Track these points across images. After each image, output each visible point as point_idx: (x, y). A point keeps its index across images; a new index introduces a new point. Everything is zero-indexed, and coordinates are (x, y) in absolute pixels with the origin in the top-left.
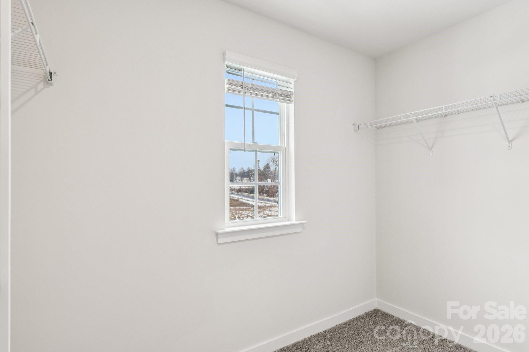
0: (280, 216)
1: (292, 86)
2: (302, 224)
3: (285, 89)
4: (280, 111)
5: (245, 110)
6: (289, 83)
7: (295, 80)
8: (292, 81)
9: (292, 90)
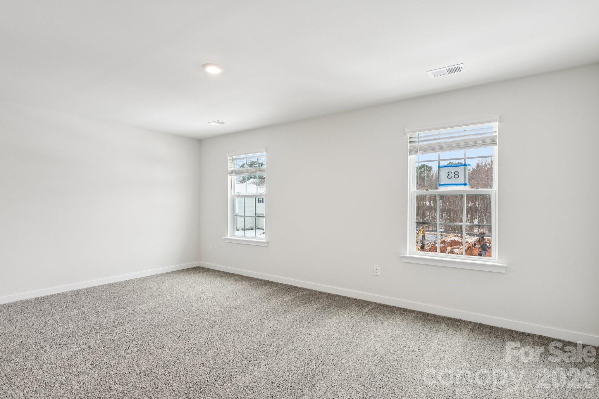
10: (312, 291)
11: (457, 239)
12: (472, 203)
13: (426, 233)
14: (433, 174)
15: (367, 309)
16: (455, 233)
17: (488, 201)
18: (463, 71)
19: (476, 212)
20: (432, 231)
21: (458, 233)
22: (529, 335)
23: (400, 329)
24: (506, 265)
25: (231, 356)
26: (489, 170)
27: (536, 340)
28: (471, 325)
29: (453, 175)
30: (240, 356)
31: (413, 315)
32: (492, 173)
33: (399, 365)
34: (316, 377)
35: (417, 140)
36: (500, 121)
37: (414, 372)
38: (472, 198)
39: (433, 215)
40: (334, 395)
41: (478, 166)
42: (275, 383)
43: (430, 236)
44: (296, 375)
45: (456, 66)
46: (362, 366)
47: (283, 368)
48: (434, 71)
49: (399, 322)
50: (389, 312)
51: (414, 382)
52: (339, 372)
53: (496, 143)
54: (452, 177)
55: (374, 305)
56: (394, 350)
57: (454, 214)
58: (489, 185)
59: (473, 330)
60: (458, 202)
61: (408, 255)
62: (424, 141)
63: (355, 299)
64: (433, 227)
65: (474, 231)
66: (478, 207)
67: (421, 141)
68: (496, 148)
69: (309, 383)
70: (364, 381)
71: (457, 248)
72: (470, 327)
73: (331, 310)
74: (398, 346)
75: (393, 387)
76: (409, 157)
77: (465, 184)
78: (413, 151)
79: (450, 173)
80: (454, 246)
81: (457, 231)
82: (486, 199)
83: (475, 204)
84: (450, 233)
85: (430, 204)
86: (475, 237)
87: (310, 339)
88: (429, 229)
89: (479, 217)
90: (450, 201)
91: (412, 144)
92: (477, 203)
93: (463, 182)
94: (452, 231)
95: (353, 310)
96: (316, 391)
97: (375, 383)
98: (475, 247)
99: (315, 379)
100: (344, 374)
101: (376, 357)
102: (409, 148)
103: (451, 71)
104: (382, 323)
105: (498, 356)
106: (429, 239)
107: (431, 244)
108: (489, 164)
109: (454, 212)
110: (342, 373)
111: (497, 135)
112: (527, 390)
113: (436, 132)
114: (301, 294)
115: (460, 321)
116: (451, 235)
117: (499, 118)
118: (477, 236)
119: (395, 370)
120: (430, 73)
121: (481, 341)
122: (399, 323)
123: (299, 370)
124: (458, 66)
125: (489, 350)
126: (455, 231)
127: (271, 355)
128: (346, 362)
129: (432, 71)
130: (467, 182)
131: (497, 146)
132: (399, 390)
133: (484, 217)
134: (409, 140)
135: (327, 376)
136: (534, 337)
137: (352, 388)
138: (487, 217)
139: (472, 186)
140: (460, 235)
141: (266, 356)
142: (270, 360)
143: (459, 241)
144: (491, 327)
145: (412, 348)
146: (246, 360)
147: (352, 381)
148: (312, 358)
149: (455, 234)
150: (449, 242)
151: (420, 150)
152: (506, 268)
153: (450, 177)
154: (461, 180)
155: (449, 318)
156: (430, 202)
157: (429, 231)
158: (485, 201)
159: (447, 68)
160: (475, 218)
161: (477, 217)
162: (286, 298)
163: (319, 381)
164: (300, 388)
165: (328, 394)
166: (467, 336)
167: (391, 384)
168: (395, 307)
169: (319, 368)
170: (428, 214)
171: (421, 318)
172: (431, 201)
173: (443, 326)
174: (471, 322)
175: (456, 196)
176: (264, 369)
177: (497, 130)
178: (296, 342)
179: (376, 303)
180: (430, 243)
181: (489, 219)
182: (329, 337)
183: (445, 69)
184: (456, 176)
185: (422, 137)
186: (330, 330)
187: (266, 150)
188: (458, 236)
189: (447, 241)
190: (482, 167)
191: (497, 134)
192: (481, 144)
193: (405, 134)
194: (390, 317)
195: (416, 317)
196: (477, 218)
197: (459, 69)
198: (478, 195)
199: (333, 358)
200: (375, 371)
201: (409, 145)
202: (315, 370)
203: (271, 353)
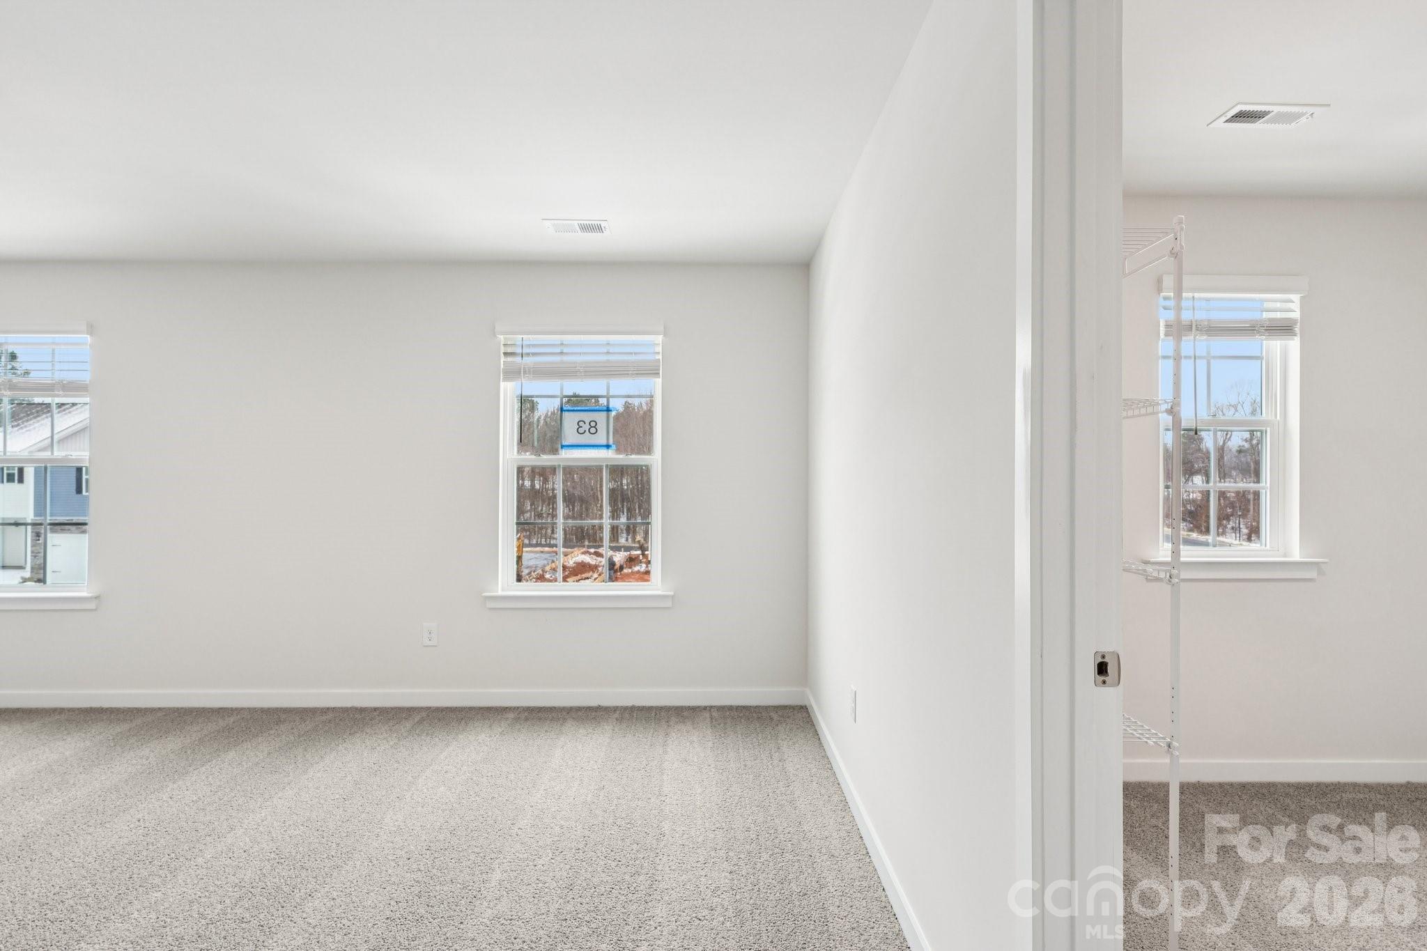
0: (1266, 546)
1: (1296, 306)
2: (1317, 563)
3: (1278, 315)
4: (1267, 352)
5: (1197, 361)
6: (1292, 302)
7: (1302, 295)
8: (1296, 298)
9: (1296, 315)
10: (252, 711)
11: (587, 559)
12: (615, 481)
13: (524, 549)
14: (540, 418)
15: (408, 725)
16: (584, 546)
17: (645, 479)
18: (607, 233)
19: (623, 501)
20: (537, 545)
21: (589, 547)
22: (705, 708)
23: (486, 748)
24: (672, 593)
25: (14, 921)
26: (648, 416)
27: (715, 714)
28: (618, 712)
29: (586, 427)
30: (48, 912)
31: (511, 715)
32: (651, 422)
33: (490, 814)
34: (300, 891)
35: (519, 350)
36: (665, 335)
37: (520, 817)
38: (617, 471)
39: (540, 508)
40: (353, 909)
41: (627, 406)
42: (185, 937)
43: (533, 555)
44: (246, 903)
45: (596, 223)
46: (410, 838)
47: (203, 900)
48: (556, 222)
49: (483, 735)
50: (460, 720)
51: (519, 833)
52: (358, 863)
53: (659, 374)
54: (585, 431)
55: (424, 714)
56: (477, 789)
57: (581, 506)
58: (646, 448)
59: (620, 720)
60: (590, 479)
61: (500, 593)
62: (534, 354)
63: (375, 709)
64: (539, 536)
65: (620, 541)
66: (627, 489)
67: (528, 354)
68: (659, 381)
69: (283, 907)
70: (419, 863)
71: (588, 578)
72: (616, 715)
73: (317, 744)
74: (485, 778)
75: (481, 855)
76: (503, 385)
77: (608, 446)
78: (512, 373)
79: (581, 424)
80: (581, 574)
81: (587, 543)
82: (641, 475)
83: (622, 484)
84: (573, 547)
85: (533, 486)
86: (621, 553)
87: (269, 817)
88: (530, 541)
89: (629, 510)
90: (573, 478)
91: (510, 359)
92: (625, 482)
93: (604, 442)
94: (577, 542)
95: (375, 733)
96: (305, 915)
97: (442, 858)
98: (622, 572)
99: (297, 895)
100: (370, 864)
101: (440, 811)
102: (502, 366)
103: (586, 228)
104: (447, 745)
105: (661, 752)
106: (532, 563)
107: (536, 573)
108: (647, 404)
109: (582, 500)
110: (366, 864)
111: (659, 359)
112: (699, 791)
113: (556, 338)
114: (222, 723)
115: (598, 709)
116: (577, 551)
117: (662, 328)
118: (625, 551)
119: (482, 823)
120: (547, 223)
121: (634, 735)
122: (482, 737)
123: (252, 890)
124: (599, 223)
125: (646, 747)
126: (584, 542)
127: (157, 881)
128: (373, 840)
129: (552, 222)
130: (611, 442)
131: (660, 380)
132: (493, 856)
133: (637, 511)
134: (503, 350)
135: (328, 880)
136: (712, 710)
137: (394, 884)
138: (642, 510)
139: (618, 451)
140: (592, 550)
141: (141, 889)
142: (159, 894)
143: (591, 562)
144: (650, 709)
145: (512, 777)
146: (73, 916)
147: (390, 871)
148: (282, 857)
149: (584, 549)
150: (573, 568)
151: (525, 372)
152: (673, 597)
153: (581, 430)
154: (601, 438)
155: (579, 707)
156: (533, 481)
157: (530, 545)
158: (640, 478)
159: (580, 222)
160: (621, 514)
161: (625, 510)
162: (173, 743)
163: (310, 895)
164: (262, 923)
165: (337, 911)
166: (611, 732)
167: (476, 850)
168: (471, 709)
169: (304, 871)
170: (529, 508)
171: (527, 719)
172: (535, 477)
173: (570, 723)
174: (617, 707)
175: (587, 469)
176: (141, 920)
177: (659, 349)
178: (228, 835)
179: (428, 708)
180: (534, 572)
181: (647, 513)
182: (322, 801)
183: (576, 223)
184: (593, 430)
185: (529, 346)
186: (322, 787)
187: (91, 329)
188: (590, 554)
189: (569, 565)
190: (634, 409)
191: (660, 357)
192: (635, 372)
193: (494, 335)
194: (463, 730)
195: (517, 719)
196: (625, 514)
197: (599, 229)
198: (628, 467)
199: (338, 841)
200: (441, 837)
201: (503, 359)
202: (294, 876)
203: (156, 878)
